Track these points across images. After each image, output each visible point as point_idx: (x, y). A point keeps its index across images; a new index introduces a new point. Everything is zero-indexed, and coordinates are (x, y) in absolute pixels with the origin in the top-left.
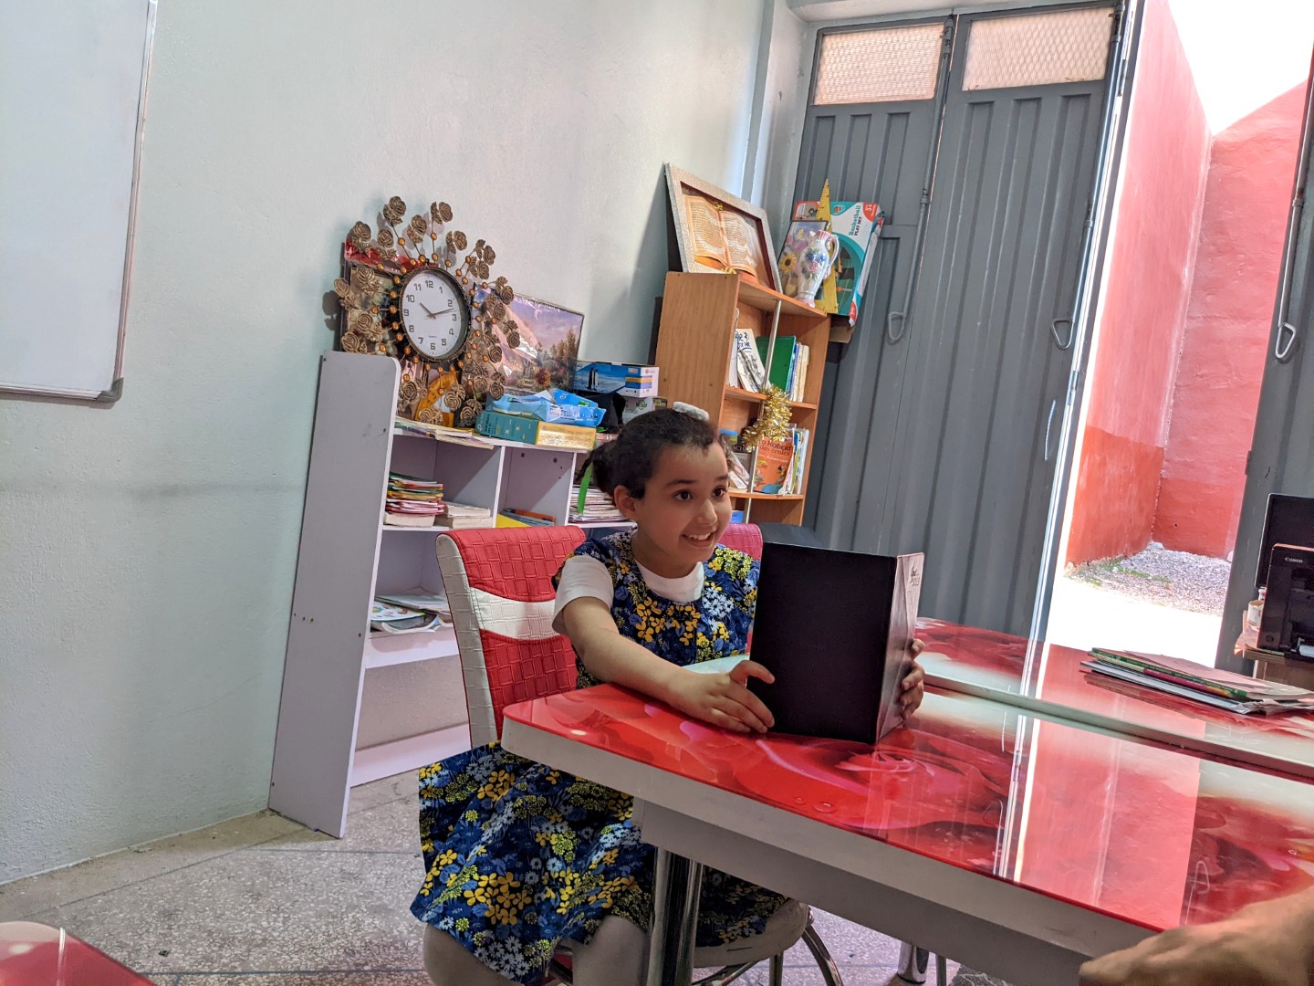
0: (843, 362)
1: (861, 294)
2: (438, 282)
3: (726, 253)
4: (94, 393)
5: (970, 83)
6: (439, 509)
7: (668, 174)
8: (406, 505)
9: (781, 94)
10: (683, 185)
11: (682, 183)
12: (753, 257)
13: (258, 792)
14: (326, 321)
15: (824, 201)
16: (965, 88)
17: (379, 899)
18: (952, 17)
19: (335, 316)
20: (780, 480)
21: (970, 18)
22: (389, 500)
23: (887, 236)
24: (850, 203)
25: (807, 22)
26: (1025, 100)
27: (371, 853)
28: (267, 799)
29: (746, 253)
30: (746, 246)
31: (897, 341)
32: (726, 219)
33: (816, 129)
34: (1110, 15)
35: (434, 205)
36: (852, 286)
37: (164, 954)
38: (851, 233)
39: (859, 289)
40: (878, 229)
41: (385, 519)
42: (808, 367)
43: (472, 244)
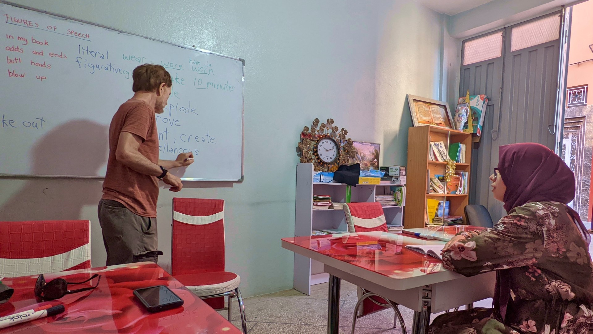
0: (479, 148)
1: (481, 125)
2: (329, 141)
3: (432, 118)
4: (237, 180)
5: (513, 49)
6: (330, 204)
7: (408, 97)
8: (318, 203)
9: (450, 64)
10: (414, 100)
11: (413, 99)
12: (443, 118)
13: (291, 284)
14: (298, 154)
15: (468, 96)
16: (512, 51)
17: (313, 309)
18: (505, 28)
19: (300, 153)
20: (456, 189)
21: (510, 27)
22: (314, 202)
23: (490, 105)
24: (475, 96)
25: (458, 39)
26: (532, 51)
27: (316, 299)
28: (293, 286)
29: (440, 117)
30: (440, 115)
31: (496, 139)
32: (432, 108)
33: (465, 72)
34: (559, 16)
35: (328, 120)
36: (478, 123)
37: (256, 318)
38: (476, 106)
39: (481, 123)
40: (486, 103)
41: (313, 207)
42: (466, 151)
43: (340, 130)
